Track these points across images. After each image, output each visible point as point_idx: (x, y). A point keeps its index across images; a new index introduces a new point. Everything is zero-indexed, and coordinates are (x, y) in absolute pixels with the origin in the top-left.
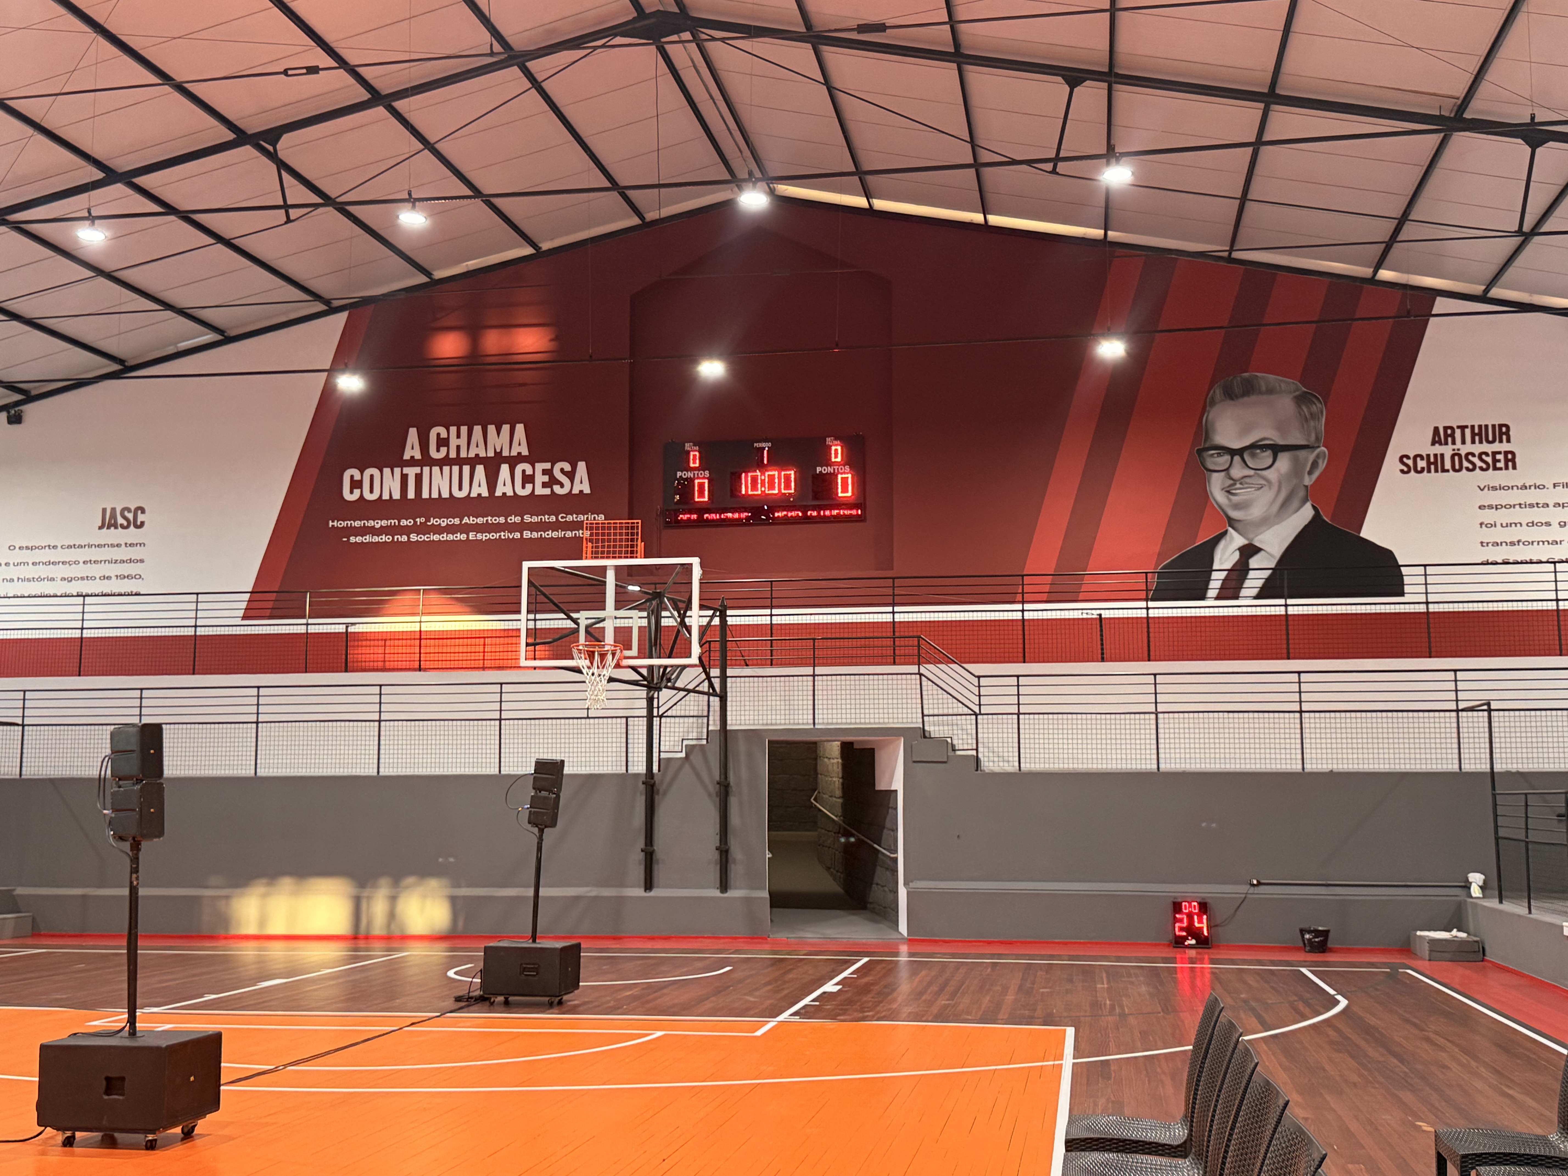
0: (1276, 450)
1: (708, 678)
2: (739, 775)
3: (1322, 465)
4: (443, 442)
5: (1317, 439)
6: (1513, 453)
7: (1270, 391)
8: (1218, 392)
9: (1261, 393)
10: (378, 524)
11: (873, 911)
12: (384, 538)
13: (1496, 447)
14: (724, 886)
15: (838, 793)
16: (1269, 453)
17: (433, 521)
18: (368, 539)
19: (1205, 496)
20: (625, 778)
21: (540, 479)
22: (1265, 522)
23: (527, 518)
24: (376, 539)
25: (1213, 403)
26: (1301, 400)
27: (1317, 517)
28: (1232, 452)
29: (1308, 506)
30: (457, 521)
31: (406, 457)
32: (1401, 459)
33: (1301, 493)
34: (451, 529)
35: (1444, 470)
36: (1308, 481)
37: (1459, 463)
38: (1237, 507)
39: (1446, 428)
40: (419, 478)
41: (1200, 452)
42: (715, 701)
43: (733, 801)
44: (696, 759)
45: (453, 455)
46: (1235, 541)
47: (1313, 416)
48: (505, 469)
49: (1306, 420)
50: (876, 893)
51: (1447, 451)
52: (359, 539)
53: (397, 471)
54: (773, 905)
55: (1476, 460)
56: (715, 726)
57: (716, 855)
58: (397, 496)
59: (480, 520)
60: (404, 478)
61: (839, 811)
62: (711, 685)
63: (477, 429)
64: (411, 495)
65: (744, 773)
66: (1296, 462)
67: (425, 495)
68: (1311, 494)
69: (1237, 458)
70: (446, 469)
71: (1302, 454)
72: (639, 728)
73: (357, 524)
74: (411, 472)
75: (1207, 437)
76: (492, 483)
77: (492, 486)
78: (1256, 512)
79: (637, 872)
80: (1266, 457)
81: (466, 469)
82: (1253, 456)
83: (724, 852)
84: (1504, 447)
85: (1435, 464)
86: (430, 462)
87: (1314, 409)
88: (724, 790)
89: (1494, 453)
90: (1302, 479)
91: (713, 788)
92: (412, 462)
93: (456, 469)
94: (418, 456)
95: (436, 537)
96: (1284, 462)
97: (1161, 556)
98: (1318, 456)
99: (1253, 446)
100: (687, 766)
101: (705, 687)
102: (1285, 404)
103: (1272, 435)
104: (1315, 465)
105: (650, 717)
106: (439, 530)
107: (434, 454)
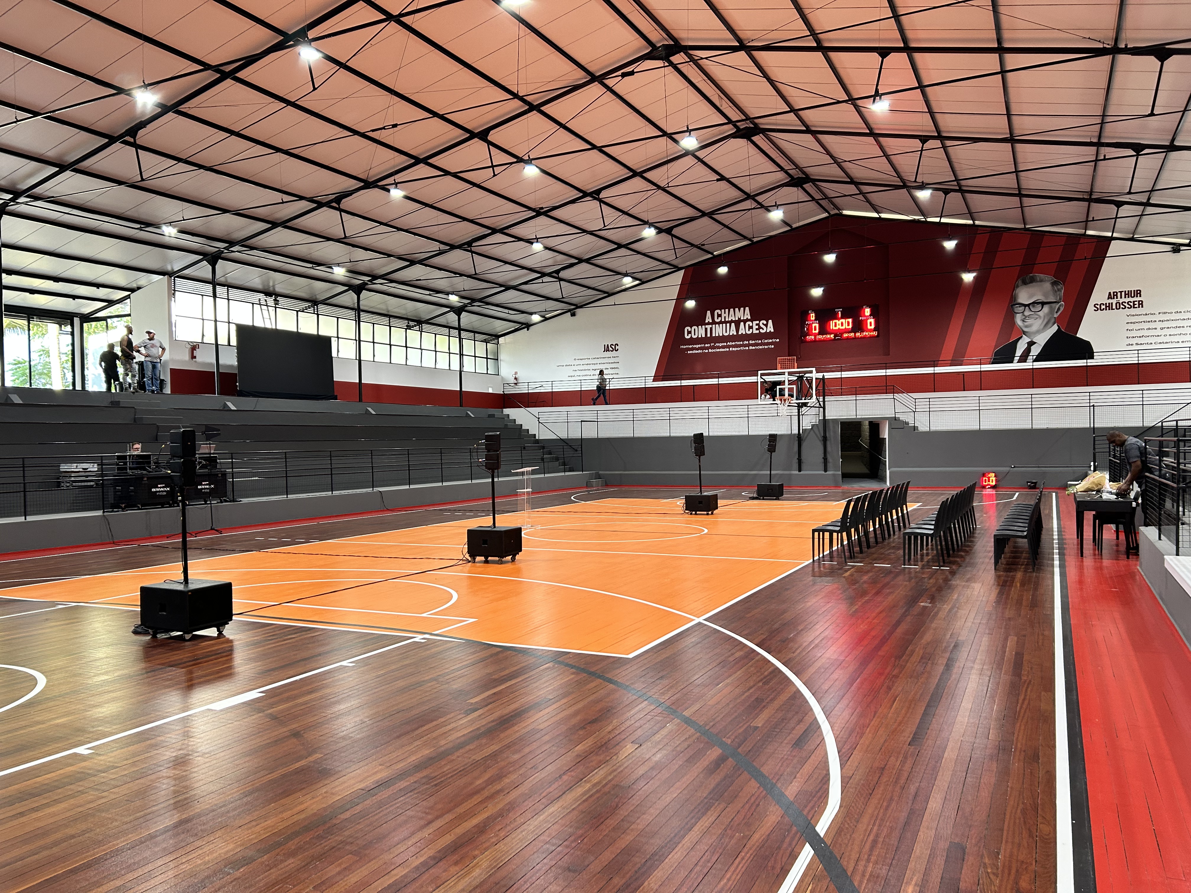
0: (1043, 304)
1: (819, 402)
2: (830, 434)
3: (1062, 309)
4: (719, 316)
5: (1060, 299)
6: (1142, 301)
7: (1041, 281)
8: (1020, 282)
9: (1037, 282)
10: (697, 346)
11: (879, 479)
12: (699, 351)
13: (1135, 299)
14: (826, 471)
15: (868, 438)
16: (1040, 305)
17: (717, 344)
18: (694, 352)
19: (1013, 323)
20: (791, 436)
21: (755, 327)
22: (1038, 332)
23: (751, 342)
24: (697, 352)
25: (1018, 287)
26: (1054, 284)
27: (1059, 329)
28: (1025, 306)
29: (1056, 325)
30: (725, 344)
31: (707, 322)
32: (1095, 306)
33: (1053, 320)
34: (723, 347)
35: (1112, 309)
36: (1056, 316)
37: (1119, 306)
38: (1026, 327)
39: (1114, 293)
40: (711, 329)
41: (1012, 306)
42: (821, 409)
43: (828, 443)
44: (815, 429)
45: (723, 320)
46: (1025, 340)
47: (1059, 290)
48: (742, 324)
49: (1056, 292)
50: (880, 472)
51: (1114, 301)
52: (691, 352)
53: (703, 327)
54: (843, 477)
55: (1126, 304)
56: (821, 418)
57: (823, 460)
58: (704, 336)
59: (733, 343)
60: (706, 329)
61: (868, 444)
62: (820, 404)
63: (732, 310)
64: (709, 335)
65: (832, 434)
66: (1051, 308)
67: (714, 335)
68: (1057, 321)
69: (1027, 308)
70: (721, 325)
71: (1053, 305)
72: (795, 419)
73: (690, 347)
74: (709, 327)
75: (1015, 300)
76: (737, 330)
77: (737, 331)
78: (1034, 328)
79: (796, 465)
80: (1039, 307)
81: (728, 325)
82: (1034, 306)
83: (825, 459)
84: (1139, 299)
85: (1109, 307)
86: (715, 323)
87: (1059, 287)
88: (825, 439)
89: (1134, 302)
90: (1053, 315)
91: (821, 439)
92: (709, 323)
93: (724, 325)
94: (711, 321)
95: (718, 350)
96: (1046, 309)
97: (996, 347)
98: (1060, 306)
99: (1034, 303)
100: (812, 431)
101: (818, 405)
102: (1047, 286)
103: (1042, 298)
104: (1059, 309)
105: (799, 415)
106: (719, 347)
107: (716, 320)
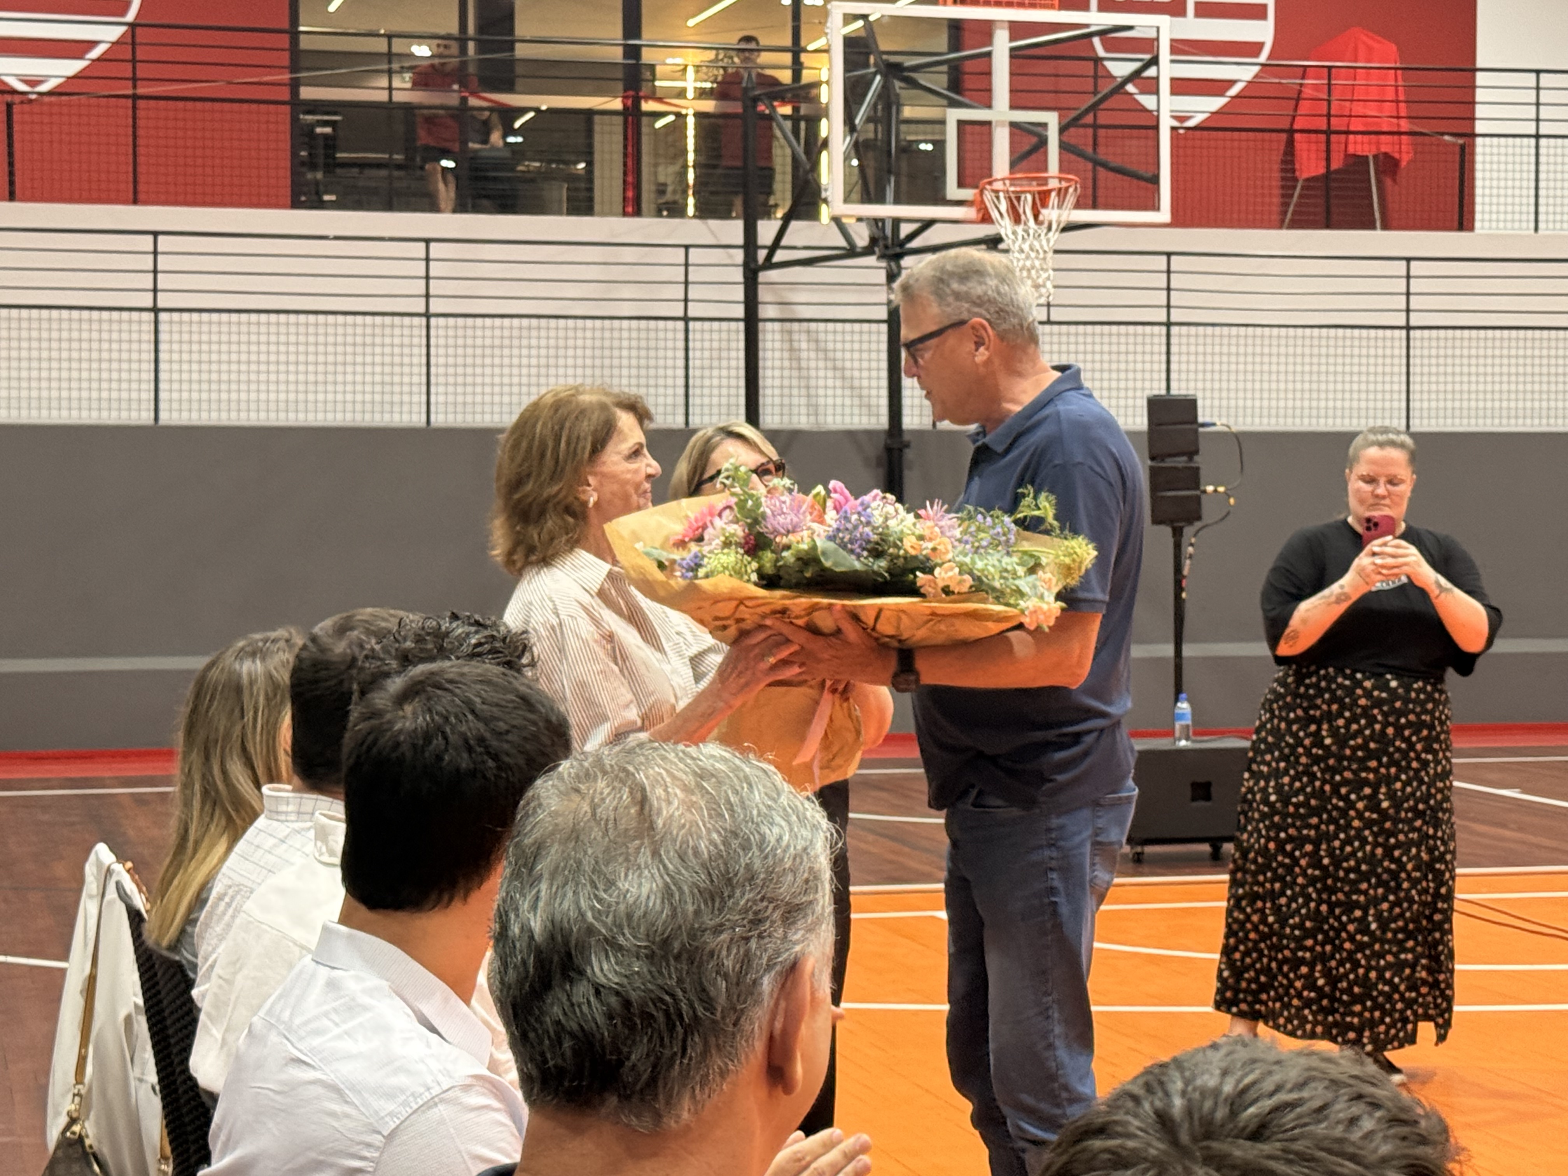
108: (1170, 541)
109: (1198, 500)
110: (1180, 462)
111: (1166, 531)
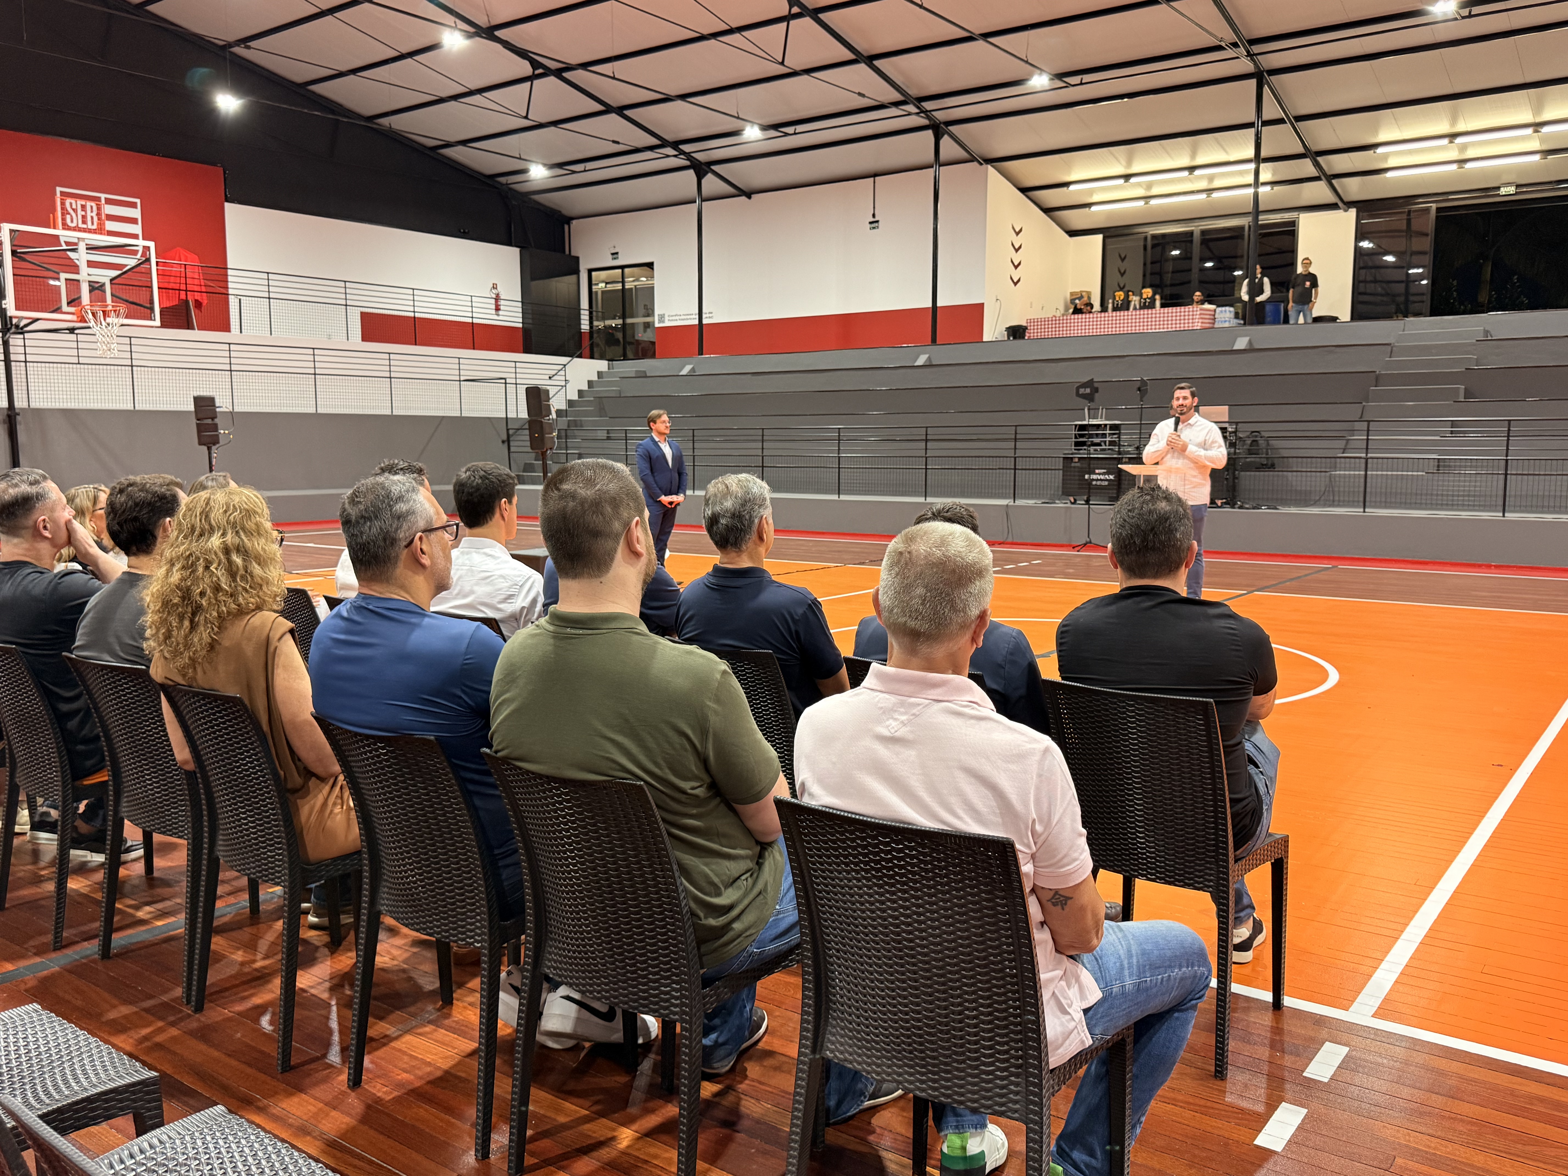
108: (207, 452)
109: (217, 436)
110: (209, 421)
111: (205, 448)
